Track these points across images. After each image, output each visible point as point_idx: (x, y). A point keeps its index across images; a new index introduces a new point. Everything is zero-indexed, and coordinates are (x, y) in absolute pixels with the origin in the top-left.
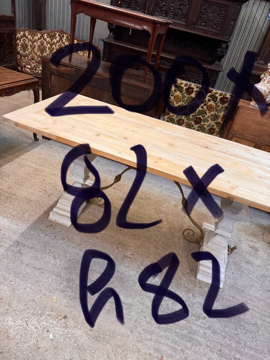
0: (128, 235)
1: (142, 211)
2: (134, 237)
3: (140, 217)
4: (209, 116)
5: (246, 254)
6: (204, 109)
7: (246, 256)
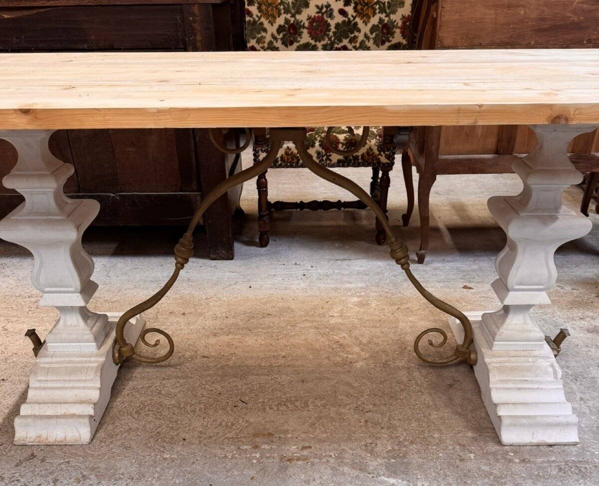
0: (271, 408)
1: (283, 342)
2: (289, 406)
3: (284, 357)
4: (368, 33)
5: (586, 349)
6: (350, 16)
7: (589, 353)
